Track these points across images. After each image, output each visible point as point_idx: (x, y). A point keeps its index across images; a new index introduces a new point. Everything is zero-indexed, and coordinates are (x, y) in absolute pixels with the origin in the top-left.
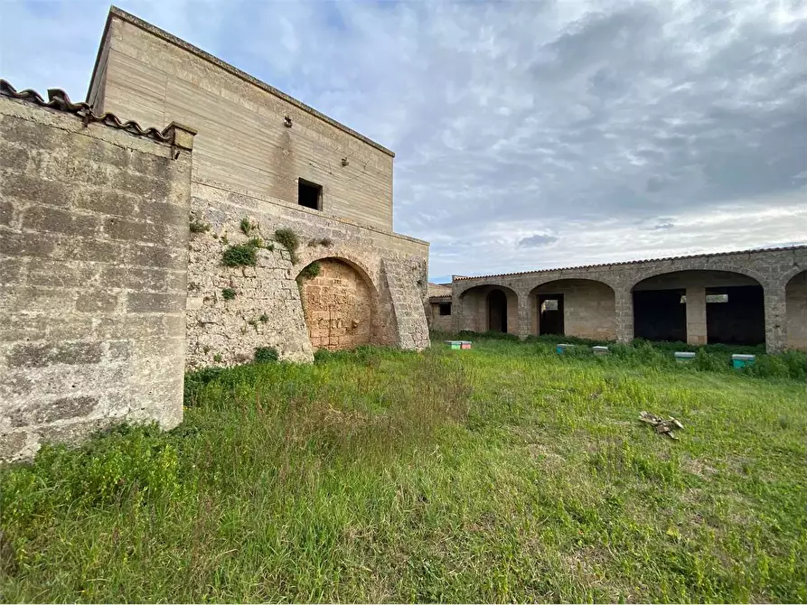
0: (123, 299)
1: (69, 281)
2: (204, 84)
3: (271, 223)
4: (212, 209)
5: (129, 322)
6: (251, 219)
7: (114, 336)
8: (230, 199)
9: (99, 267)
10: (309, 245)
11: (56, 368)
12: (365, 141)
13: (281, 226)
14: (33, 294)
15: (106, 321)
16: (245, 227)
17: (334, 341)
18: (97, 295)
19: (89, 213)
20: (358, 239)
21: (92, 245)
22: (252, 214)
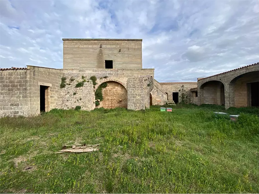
0: (21, 96)
1: (15, 94)
2: (81, 46)
3: (89, 75)
4: (76, 75)
5: (22, 100)
6: (84, 75)
7: (20, 102)
8: (79, 72)
9: (18, 92)
10: (100, 79)
11: (14, 107)
12: (128, 40)
13: (92, 75)
14: (12, 96)
15: (20, 100)
16: (83, 77)
17: (113, 105)
18: (19, 96)
19: (17, 84)
20: (118, 74)
21: (17, 89)
22: (85, 74)
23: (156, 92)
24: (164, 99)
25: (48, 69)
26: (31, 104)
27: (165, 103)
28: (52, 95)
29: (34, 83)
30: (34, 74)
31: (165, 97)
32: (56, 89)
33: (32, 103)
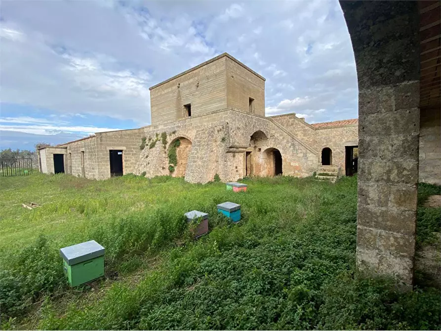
2: (162, 93)
6: (158, 132)
10: (170, 135)
13: (163, 131)
16: (157, 135)
20: (185, 125)
22: (158, 130)
23: (290, 147)
24: (310, 163)
25: (120, 132)
26: (99, 169)
27: (312, 174)
28: (127, 159)
29: (101, 148)
30: (101, 140)
31: (311, 159)
32: (132, 151)
33: (100, 167)
